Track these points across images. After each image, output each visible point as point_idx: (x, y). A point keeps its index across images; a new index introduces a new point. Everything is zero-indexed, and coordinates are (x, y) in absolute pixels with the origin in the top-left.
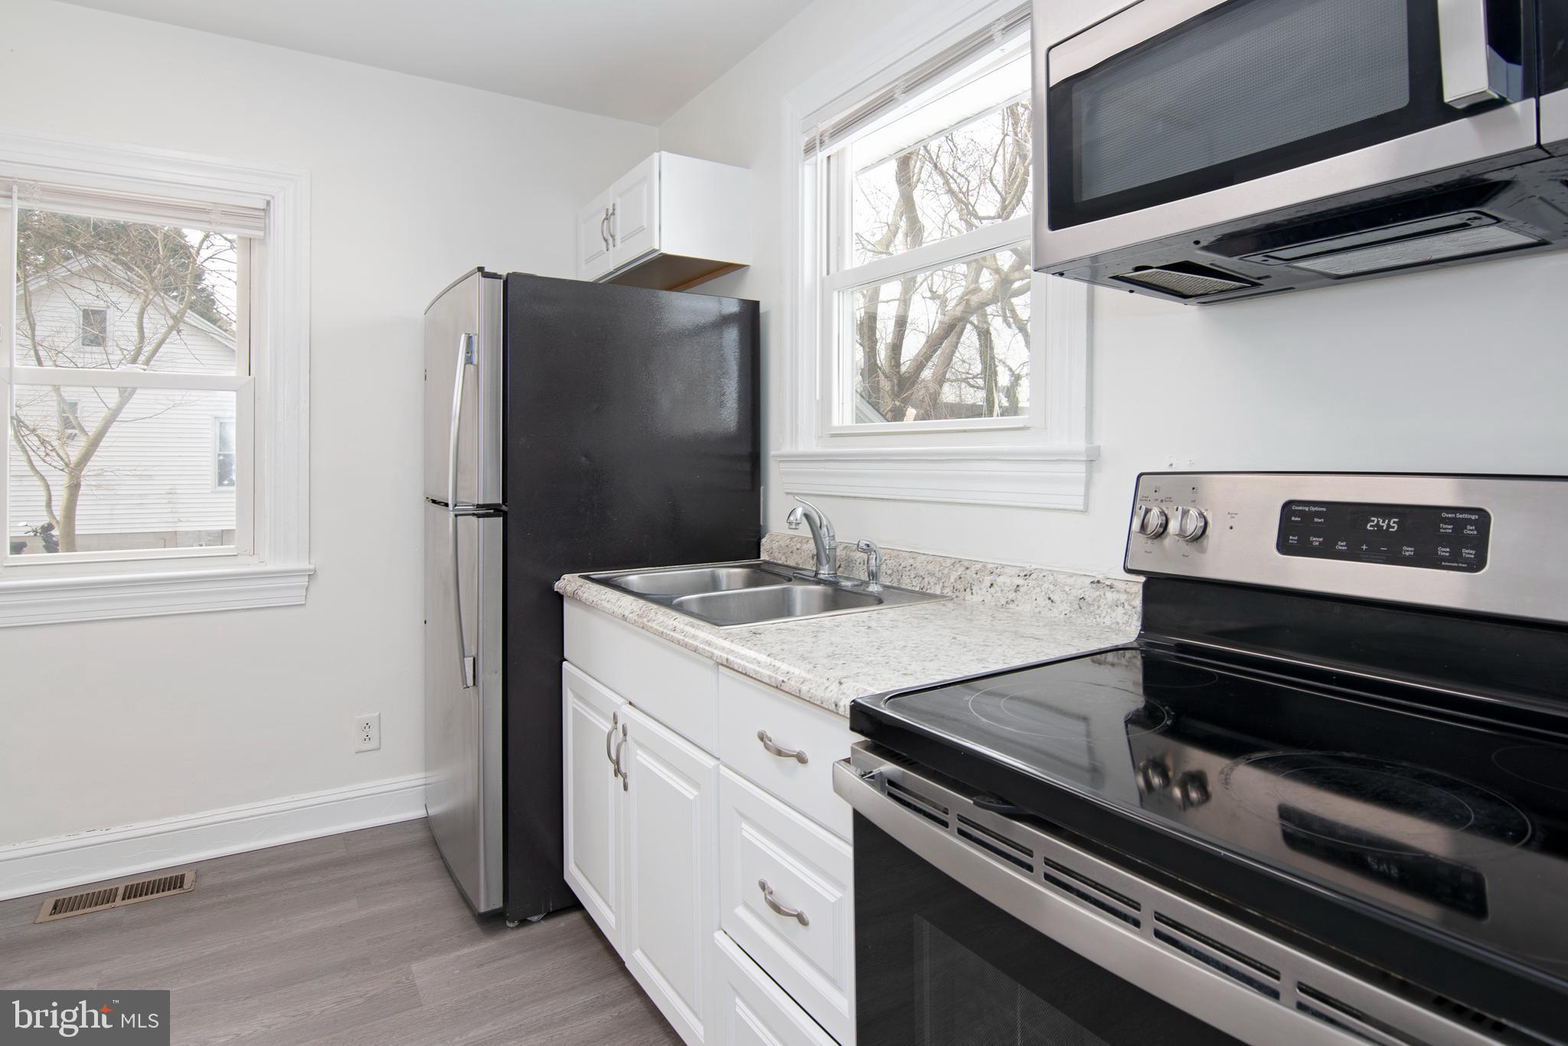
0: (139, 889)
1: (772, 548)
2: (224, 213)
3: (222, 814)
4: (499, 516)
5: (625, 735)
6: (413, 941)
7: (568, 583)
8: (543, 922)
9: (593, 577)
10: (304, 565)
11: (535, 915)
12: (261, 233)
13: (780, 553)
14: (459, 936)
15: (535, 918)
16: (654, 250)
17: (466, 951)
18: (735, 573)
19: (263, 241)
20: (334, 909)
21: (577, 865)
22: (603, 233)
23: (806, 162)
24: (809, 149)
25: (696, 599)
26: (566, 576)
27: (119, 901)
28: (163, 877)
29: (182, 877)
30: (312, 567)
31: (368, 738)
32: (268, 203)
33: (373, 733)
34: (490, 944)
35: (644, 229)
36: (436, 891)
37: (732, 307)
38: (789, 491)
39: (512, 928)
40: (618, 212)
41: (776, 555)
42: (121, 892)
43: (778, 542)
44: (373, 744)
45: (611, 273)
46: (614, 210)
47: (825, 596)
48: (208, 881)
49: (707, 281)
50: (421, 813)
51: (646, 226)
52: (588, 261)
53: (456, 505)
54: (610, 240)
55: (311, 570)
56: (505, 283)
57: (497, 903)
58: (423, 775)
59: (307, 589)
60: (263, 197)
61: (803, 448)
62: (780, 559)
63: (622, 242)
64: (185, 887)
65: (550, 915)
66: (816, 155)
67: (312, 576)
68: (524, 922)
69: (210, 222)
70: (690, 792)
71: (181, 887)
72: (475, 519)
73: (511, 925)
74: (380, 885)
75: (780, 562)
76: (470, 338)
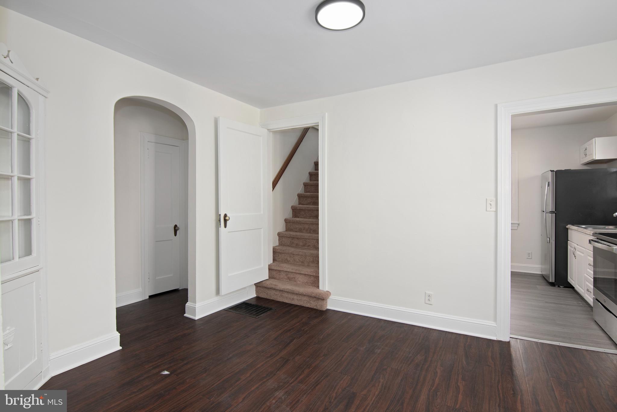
4: (554, 213)
5: (576, 250)
7: (569, 226)
8: (563, 288)
10: (517, 222)
15: (561, 287)
16: (594, 159)
17: (547, 287)
21: (570, 277)
22: (584, 153)
30: (519, 222)
33: (530, 255)
44: (530, 257)
45: (586, 162)
46: (587, 148)
50: (540, 273)
51: (591, 155)
52: (582, 158)
53: (546, 211)
54: (586, 155)
56: (556, 172)
57: (554, 281)
58: (541, 266)
59: (518, 227)
63: (588, 156)
67: (519, 224)
72: (549, 214)
73: (556, 286)
76: (548, 183)
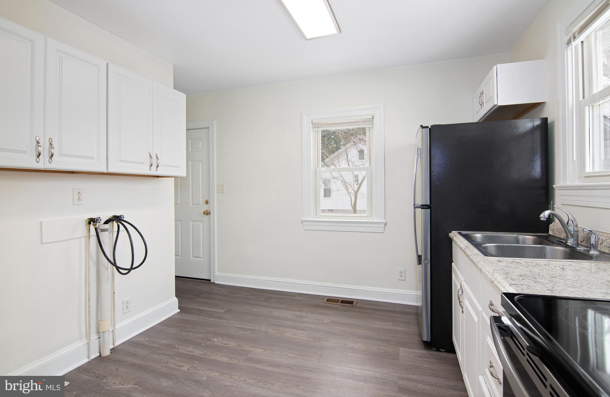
0: (345, 302)
1: (554, 229)
2: (363, 122)
3: (363, 288)
4: (429, 209)
5: (462, 292)
6: (403, 341)
7: (454, 235)
8: (445, 353)
9: (462, 233)
10: (383, 221)
11: (443, 349)
12: (372, 125)
13: (557, 231)
14: (417, 346)
15: (442, 350)
16: (495, 105)
17: (417, 351)
18: (529, 238)
19: (372, 128)
20: (385, 324)
21: (455, 337)
22: (479, 102)
23: (568, 49)
24: (569, 42)
25: (494, 245)
26: (453, 232)
27: (339, 303)
28: (348, 300)
29: (353, 302)
30: (385, 222)
31: (401, 276)
32: (373, 116)
33: (403, 275)
34: (424, 352)
35: (492, 97)
36: (414, 329)
37: (537, 122)
38: (563, 203)
39: (434, 350)
40: (484, 93)
41: (556, 232)
42: (340, 301)
43: (557, 226)
44: (403, 278)
45: (483, 117)
46: (483, 92)
47: (565, 252)
48: (359, 305)
49: (529, 112)
51: (492, 96)
52: (477, 113)
53: (415, 205)
54: (482, 105)
55: (385, 223)
56: (430, 129)
57: (429, 339)
59: (384, 228)
60: (372, 115)
61: (569, 183)
62: (557, 234)
63: (486, 104)
64: (353, 304)
65: (447, 352)
66: (572, 44)
67: (386, 224)
68: (438, 350)
69: (359, 125)
70: (476, 319)
71: (352, 304)
72: (421, 209)
73: (434, 349)
74: (399, 321)
75: (557, 236)
76: (418, 149)
